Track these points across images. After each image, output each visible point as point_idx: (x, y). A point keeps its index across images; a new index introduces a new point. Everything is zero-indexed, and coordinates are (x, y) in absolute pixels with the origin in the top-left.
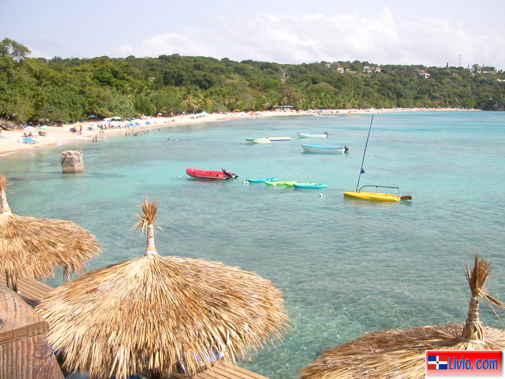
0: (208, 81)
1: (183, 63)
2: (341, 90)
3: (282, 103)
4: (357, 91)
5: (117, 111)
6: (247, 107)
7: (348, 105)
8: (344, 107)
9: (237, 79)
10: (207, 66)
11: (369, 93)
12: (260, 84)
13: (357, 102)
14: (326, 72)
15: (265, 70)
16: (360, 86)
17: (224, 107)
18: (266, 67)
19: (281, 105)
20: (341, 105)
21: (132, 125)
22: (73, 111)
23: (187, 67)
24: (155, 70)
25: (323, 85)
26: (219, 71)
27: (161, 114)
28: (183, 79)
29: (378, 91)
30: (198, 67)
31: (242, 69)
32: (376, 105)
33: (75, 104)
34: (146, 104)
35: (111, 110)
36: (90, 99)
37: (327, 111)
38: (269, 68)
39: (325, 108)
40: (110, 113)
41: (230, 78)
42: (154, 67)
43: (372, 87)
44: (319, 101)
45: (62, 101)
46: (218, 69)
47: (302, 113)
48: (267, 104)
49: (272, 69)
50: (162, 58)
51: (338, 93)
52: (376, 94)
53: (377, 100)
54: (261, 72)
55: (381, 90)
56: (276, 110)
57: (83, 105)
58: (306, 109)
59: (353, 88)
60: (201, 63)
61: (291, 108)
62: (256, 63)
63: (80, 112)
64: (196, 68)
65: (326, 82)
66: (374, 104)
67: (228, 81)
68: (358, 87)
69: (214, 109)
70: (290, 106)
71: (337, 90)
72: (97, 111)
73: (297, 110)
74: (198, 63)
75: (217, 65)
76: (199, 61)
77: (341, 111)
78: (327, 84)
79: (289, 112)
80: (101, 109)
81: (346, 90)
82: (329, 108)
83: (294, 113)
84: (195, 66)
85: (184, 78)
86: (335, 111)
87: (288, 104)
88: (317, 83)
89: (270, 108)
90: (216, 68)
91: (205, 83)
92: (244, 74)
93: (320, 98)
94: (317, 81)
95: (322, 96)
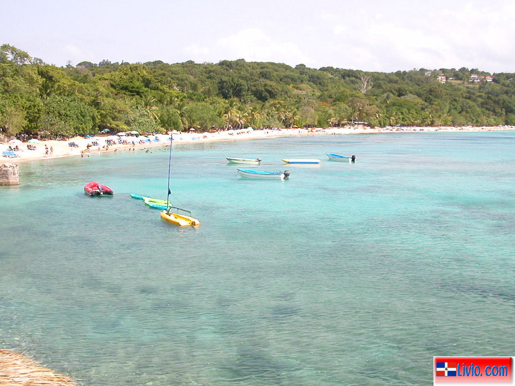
0: (270, 92)
1: (247, 71)
2: (432, 104)
3: (352, 118)
4: (454, 105)
5: (136, 125)
6: (308, 122)
7: (438, 122)
9: (306, 90)
10: (275, 74)
11: (470, 107)
12: (333, 96)
13: (450, 118)
14: (422, 82)
15: (347, 79)
16: (457, 98)
17: (277, 122)
18: (349, 76)
19: (351, 121)
20: (428, 121)
21: (149, 140)
22: (82, 124)
23: (252, 75)
24: (213, 77)
25: (410, 98)
26: (289, 80)
27: (194, 129)
28: (241, 89)
29: (482, 105)
30: (265, 74)
31: (318, 78)
32: (477, 121)
33: (84, 117)
34: (173, 118)
35: (128, 123)
36: (102, 111)
37: (409, 128)
38: (352, 76)
39: (408, 125)
40: (125, 127)
41: (297, 88)
42: (212, 74)
43: (475, 101)
44: (401, 116)
45: (68, 113)
46: (288, 78)
47: (377, 130)
48: (333, 120)
50: (223, 64)
51: (426, 107)
52: (479, 110)
53: (479, 115)
54: (342, 81)
55: (486, 104)
56: (345, 126)
57: (93, 118)
58: (383, 126)
59: (448, 102)
60: (268, 70)
61: (364, 125)
62: (337, 70)
63: (90, 125)
64: (263, 76)
65: (414, 94)
66: (474, 121)
67: (296, 92)
68: (455, 100)
69: (264, 124)
70: (363, 122)
71: (427, 103)
72: (110, 124)
73: (372, 127)
74: (265, 70)
75: (288, 73)
76: (268, 68)
77: (426, 129)
78: (415, 96)
79: (360, 129)
80: (116, 123)
81: (438, 104)
82: (413, 125)
83: (369, 130)
84: (261, 73)
85: (243, 87)
86: (418, 129)
87: (361, 119)
88: (403, 95)
89: (338, 125)
90: (286, 77)
91: (265, 94)
92: (320, 84)
93: (402, 113)
94: (404, 93)
95: (405, 110)
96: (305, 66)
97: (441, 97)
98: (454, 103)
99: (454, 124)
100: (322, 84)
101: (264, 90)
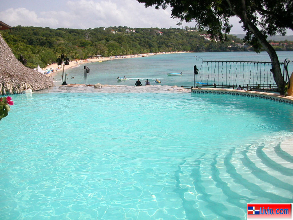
1: (26, 31)
2: (122, 45)
4: (129, 45)
7: (129, 53)
8: (126, 54)
10: (40, 32)
11: (135, 45)
13: (132, 51)
15: (72, 33)
16: (130, 41)
20: (125, 53)
23: (29, 33)
25: (112, 42)
26: (48, 35)
29: (139, 44)
30: (36, 33)
31: (59, 34)
32: (140, 52)
37: (120, 57)
38: (74, 32)
39: (117, 55)
41: (58, 40)
43: (136, 42)
44: (114, 51)
49: (76, 33)
52: (139, 46)
53: (140, 49)
54: (70, 35)
55: (141, 43)
58: (108, 56)
59: (127, 43)
61: (101, 56)
62: (66, 30)
64: (34, 34)
68: (129, 42)
71: (120, 44)
74: (35, 31)
77: (127, 56)
78: (114, 41)
79: (101, 59)
81: (124, 44)
82: (120, 55)
84: (33, 32)
85: (34, 41)
86: (124, 57)
87: (100, 54)
89: (91, 57)
90: (46, 34)
91: (47, 44)
93: (114, 50)
94: (109, 40)
95: (115, 48)
96: (49, 28)
97: (124, 41)
98: (129, 43)
99: (134, 54)
100: (63, 37)
101: (46, 42)
